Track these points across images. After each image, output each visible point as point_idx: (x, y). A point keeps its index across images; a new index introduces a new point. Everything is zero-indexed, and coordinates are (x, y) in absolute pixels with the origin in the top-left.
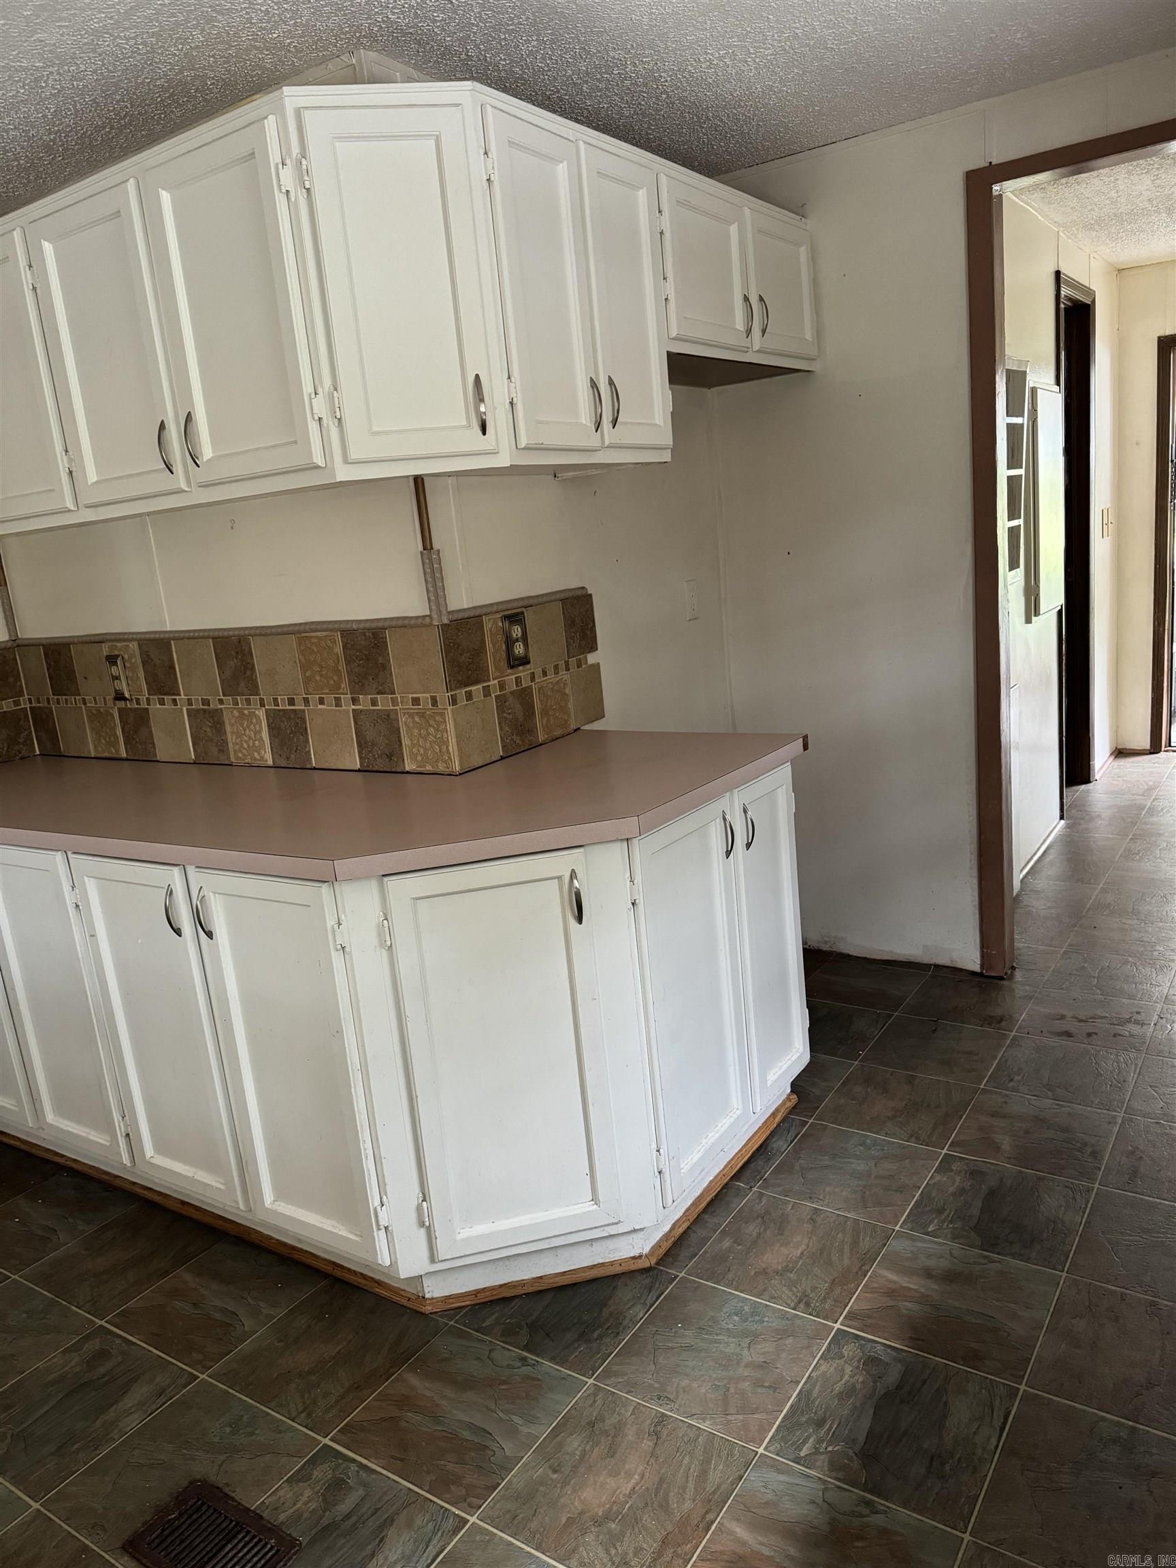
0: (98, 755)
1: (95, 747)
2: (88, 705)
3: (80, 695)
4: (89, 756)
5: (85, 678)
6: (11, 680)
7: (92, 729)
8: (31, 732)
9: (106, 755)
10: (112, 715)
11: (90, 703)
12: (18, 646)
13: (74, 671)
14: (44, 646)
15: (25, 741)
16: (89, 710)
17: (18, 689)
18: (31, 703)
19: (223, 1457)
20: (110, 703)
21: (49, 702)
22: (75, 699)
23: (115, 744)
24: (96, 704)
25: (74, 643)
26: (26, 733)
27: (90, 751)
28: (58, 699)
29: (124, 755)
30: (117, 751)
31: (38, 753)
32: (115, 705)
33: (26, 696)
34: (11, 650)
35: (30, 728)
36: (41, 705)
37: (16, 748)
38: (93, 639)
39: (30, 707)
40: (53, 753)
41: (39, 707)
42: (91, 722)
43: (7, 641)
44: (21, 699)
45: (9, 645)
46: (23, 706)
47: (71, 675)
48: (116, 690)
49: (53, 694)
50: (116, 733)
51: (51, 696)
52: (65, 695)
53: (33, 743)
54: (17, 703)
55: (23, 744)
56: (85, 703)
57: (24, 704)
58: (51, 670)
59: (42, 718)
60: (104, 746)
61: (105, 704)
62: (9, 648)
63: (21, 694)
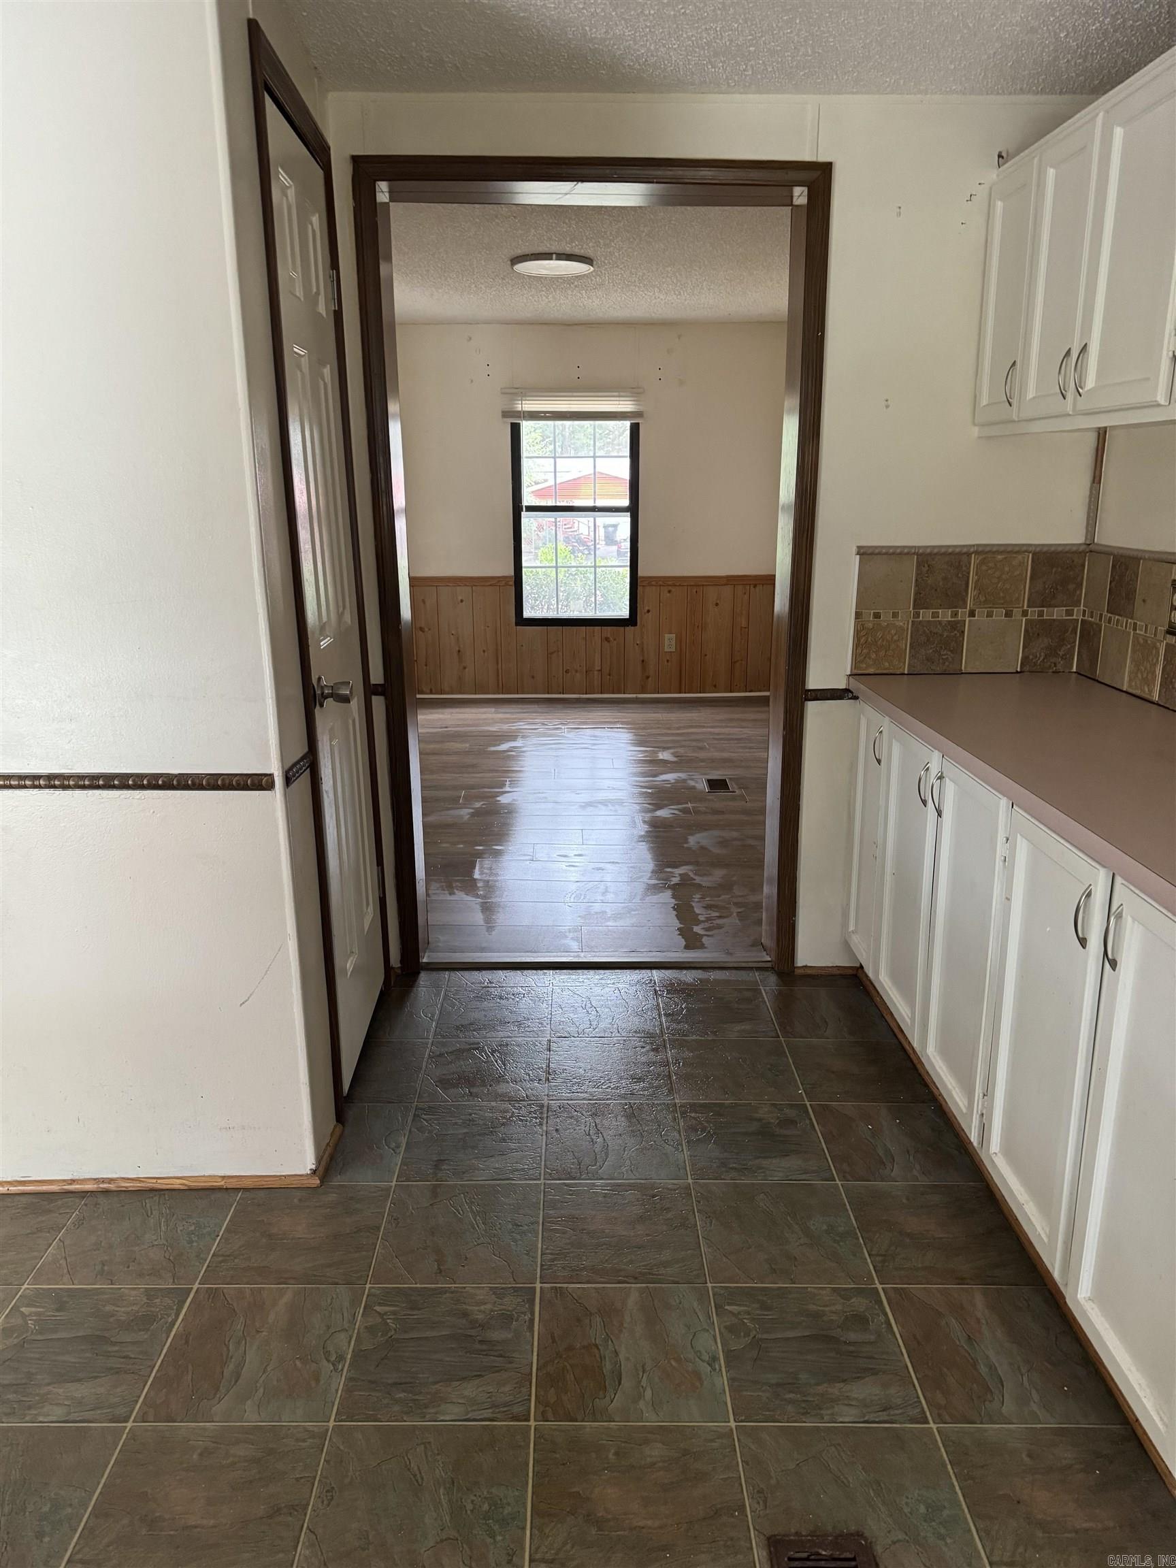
0: (1130, 690)
1: (1130, 680)
2: (1137, 632)
3: (1132, 618)
4: (1121, 688)
5: (1144, 601)
6: (1071, 587)
7: (1133, 660)
8: (1075, 645)
9: (1138, 692)
10: (1157, 650)
11: (1141, 630)
12: (1091, 551)
13: (1135, 591)
14: (1115, 556)
15: (1065, 655)
16: (1136, 637)
17: (1075, 598)
18: (1084, 615)
19: (901, 1536)
20: (1160, 636)
21: (1101, 620)
22: (1127, 621)
23: (1149, 682)
24: (1146, 632)
25: (1145, 559)
26: (1069, 646)
27: (1123, 685)
28: (1110, 618)
29: (1156, 698)
30: (1151, 691)
31: (1074, 669)
32: (1164, 639)
33: (1082, 608)
34: (1083, 554)
35: (1075, 642)
36: (1093, 620)
37: (1053, 660)
38: (1164, 557)
39: (1082, 619)
40: (1088, 676)
41: (1090, 622)
42: (1134, 651)
43: (1080, 544)
44: (1076, 609)
45: (1082, 548)
46: (1074, 617)
47: (1130, 596)
48: (1170, 621)
49: (1107, 612)
50: (1155, 671)
51: (1105, 613)
52: (1119, 615)
53: (1073, 659)
54: (1069, 613)
55: (1062, 658)
56: (1135, 629)
57: (1077, 615)
58: (1113, 584)
59: (1089, 634)
60: (1138, 683)
61: (1155, 635)
62: (1080, 553)
63: (1077, 603)
